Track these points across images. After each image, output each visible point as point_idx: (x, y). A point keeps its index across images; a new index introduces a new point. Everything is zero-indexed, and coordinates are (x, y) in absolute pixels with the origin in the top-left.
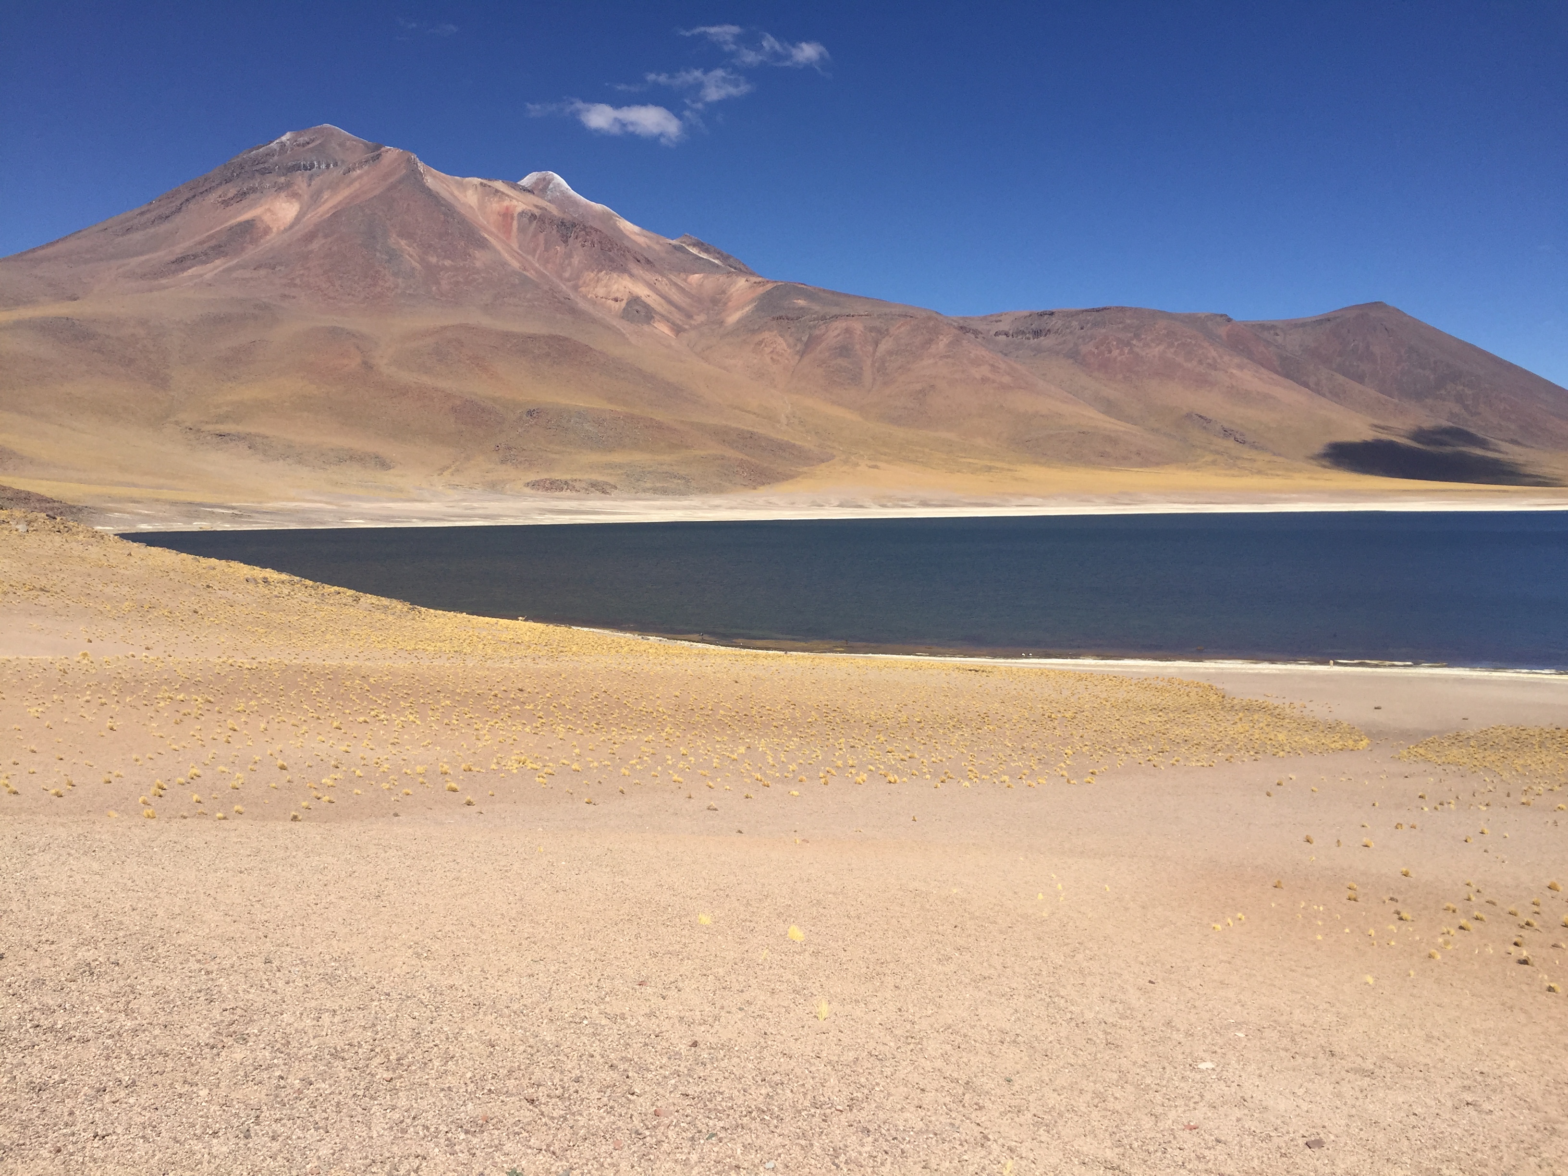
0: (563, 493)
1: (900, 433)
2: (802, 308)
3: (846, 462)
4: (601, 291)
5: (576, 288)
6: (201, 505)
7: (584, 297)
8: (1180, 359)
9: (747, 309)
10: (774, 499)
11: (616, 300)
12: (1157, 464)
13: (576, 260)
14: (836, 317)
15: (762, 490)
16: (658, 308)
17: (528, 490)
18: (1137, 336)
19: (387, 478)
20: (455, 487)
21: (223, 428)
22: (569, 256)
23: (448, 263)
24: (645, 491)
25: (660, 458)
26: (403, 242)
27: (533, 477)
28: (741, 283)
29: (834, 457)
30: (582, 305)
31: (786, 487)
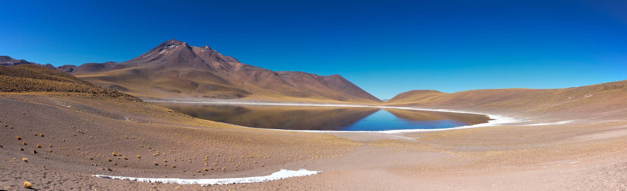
0: (207, 98)
1: (264, 90)
2: (248, 68)
3: (255, 94)
4: (215, 65)
5: (210, 64)
6: (152, 97)
7: (212, 65)
8: (309, 81)
9: (239, 68)
10: (243, 100)
11: (217, 66)
12: (306, 97)
13: (211, 60)
14: (254, 70)
15: (241, 99)
16: (224, 68)
17: (202, 97)
18: (303, 76)
19: (180, 94)
20: (190, 96)
21: (157, 86)
22: (210, 59)
23: (191, 60)
24: (221, 98)
25: (224, 93)
26: (184, 57)
27: (203, 95)
28: (239, 64)
29: (253, 94)
30: (211, 67)
31: (244, 98)
